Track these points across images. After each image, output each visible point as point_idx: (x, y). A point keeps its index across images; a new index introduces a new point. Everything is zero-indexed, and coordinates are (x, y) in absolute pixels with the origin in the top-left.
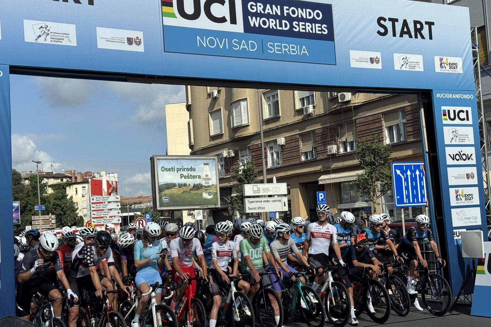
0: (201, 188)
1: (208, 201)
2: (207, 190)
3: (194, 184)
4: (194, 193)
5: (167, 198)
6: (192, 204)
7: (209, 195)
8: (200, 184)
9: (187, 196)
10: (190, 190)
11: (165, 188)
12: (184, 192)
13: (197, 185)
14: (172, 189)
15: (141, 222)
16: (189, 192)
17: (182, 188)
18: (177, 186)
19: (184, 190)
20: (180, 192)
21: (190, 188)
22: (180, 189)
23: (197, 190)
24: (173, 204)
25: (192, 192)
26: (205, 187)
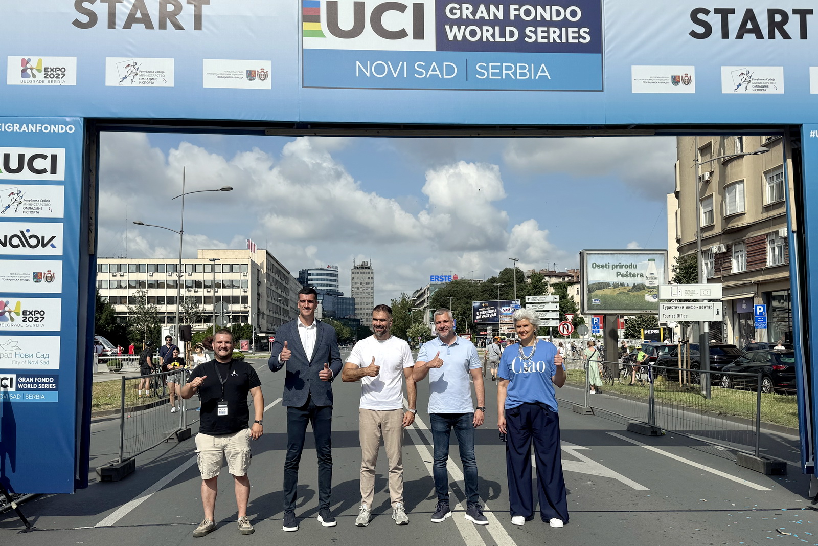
0: (644, 289)
1: (653, 304)
2: (651, 291)
3: (634, 284)
4: (634, 295)
5: (597, 300)
6: (630, 308)
7: (653, 297)
8: (642, 284)
9: (623, 298)
10: (628, 291)
11: (596, 288)
12: (620, 293)
13: (638, 285)
14: (605, 290)
15: (566, 326)
16: (627, 294)
17: (618, 288)
18: (612, 285)
19: (621, 291)
20: (615, 294)
21: (628, 289)
22: (615, 289)
23: (638, 291)
24: (605, 307)
25: (631, 293)
26: (648, 287)
